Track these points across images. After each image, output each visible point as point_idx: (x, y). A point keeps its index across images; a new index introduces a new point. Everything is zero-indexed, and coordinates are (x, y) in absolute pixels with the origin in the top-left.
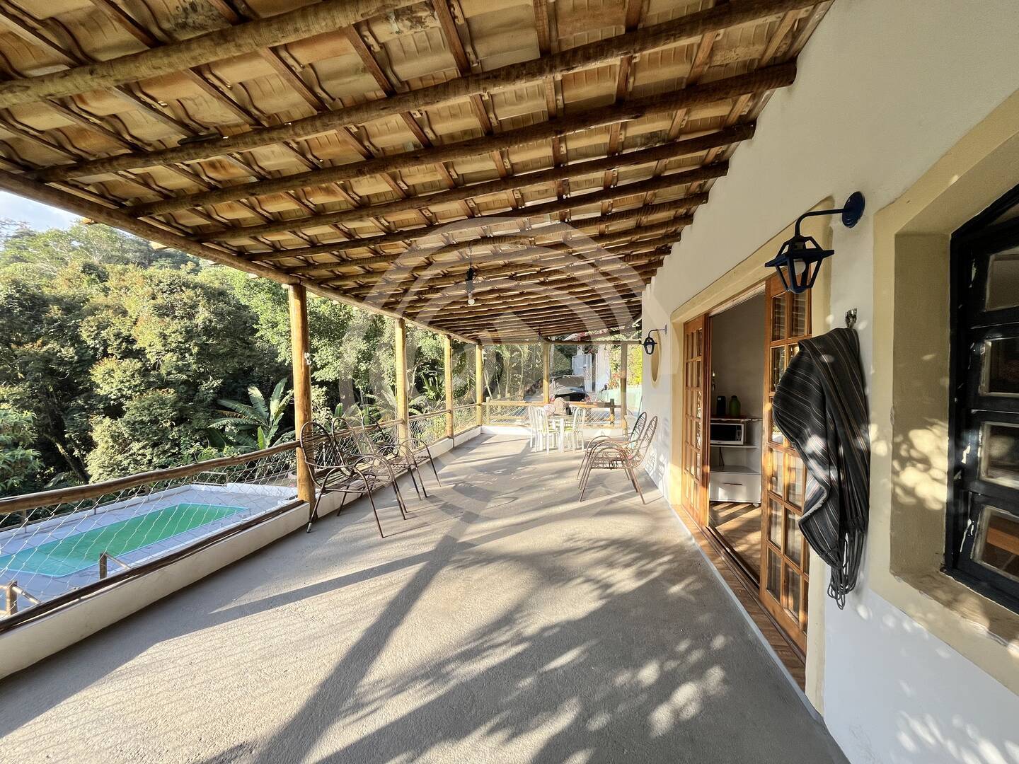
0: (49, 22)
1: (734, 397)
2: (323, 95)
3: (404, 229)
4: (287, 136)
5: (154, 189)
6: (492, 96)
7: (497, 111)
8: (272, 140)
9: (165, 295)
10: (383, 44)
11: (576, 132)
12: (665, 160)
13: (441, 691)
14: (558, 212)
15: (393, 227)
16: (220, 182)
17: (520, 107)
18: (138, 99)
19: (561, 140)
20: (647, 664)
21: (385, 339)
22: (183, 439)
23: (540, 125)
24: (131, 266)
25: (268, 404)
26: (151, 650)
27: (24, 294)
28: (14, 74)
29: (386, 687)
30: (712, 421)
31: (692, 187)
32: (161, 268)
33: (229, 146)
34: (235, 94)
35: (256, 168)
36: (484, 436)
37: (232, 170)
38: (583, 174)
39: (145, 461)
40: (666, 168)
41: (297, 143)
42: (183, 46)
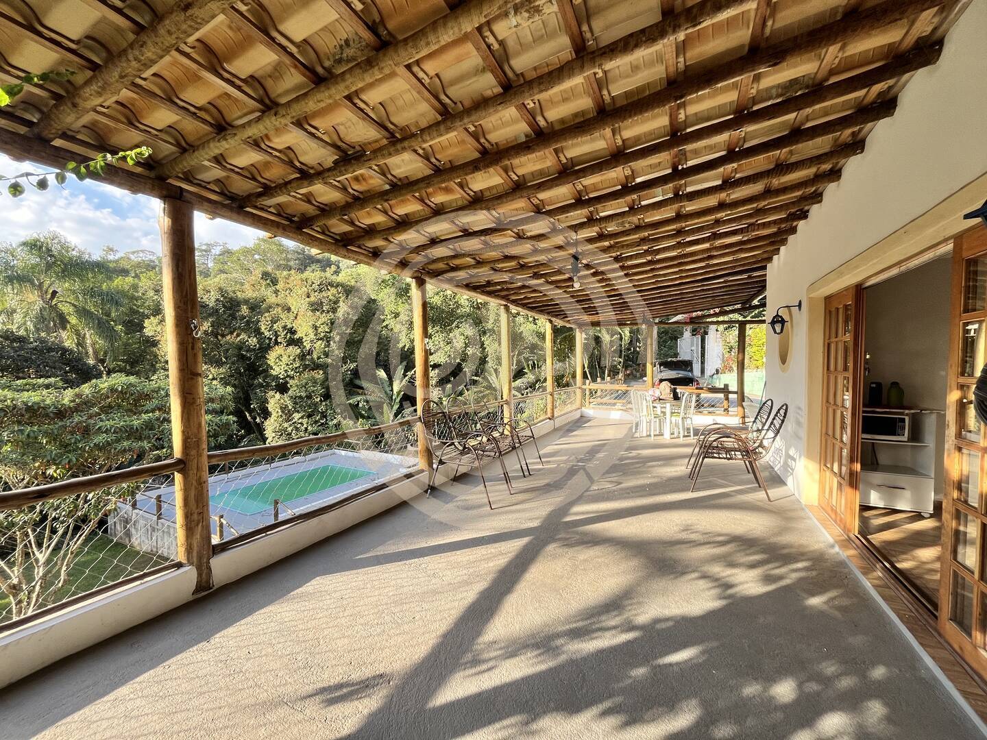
0: (249, 79)
1: (895, 384)
2: (447, 101)
3: (513, 219)
4: (415, 143)
5: (314, 205)
6: (605, 72)
7: (610, 88)
8: (404, 149)
9: (316, 293)
10: (501, 41)
11: (700, 93)
12: (808, 109)
13: (551, 664)
14: (671, 185)
15: (502, 218)
16: (361, 193)
17: (635, 78)
18: (306, 130)
19: (679, 107)
20: (781, 679)
21: (489, 326)
22: (329, 411)
23: (658, 94)
24: (293, 272)
25: (391, 384)
26: (314, 582)
27: (226, 298)
28: (227, 126)
29: (501, 649)
30: (864, 412)
31: (842, 137)
32: (313, 271)
33: (370, 160)
34: (376, 114)
35: (390, 177)
36: (584, 419)
37: (371, 181)
38: (704, 139)
39: (303, 428)
40: (807, 119)
41: (424, 149)
42: (339, 79)
